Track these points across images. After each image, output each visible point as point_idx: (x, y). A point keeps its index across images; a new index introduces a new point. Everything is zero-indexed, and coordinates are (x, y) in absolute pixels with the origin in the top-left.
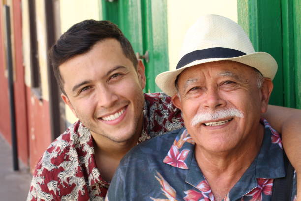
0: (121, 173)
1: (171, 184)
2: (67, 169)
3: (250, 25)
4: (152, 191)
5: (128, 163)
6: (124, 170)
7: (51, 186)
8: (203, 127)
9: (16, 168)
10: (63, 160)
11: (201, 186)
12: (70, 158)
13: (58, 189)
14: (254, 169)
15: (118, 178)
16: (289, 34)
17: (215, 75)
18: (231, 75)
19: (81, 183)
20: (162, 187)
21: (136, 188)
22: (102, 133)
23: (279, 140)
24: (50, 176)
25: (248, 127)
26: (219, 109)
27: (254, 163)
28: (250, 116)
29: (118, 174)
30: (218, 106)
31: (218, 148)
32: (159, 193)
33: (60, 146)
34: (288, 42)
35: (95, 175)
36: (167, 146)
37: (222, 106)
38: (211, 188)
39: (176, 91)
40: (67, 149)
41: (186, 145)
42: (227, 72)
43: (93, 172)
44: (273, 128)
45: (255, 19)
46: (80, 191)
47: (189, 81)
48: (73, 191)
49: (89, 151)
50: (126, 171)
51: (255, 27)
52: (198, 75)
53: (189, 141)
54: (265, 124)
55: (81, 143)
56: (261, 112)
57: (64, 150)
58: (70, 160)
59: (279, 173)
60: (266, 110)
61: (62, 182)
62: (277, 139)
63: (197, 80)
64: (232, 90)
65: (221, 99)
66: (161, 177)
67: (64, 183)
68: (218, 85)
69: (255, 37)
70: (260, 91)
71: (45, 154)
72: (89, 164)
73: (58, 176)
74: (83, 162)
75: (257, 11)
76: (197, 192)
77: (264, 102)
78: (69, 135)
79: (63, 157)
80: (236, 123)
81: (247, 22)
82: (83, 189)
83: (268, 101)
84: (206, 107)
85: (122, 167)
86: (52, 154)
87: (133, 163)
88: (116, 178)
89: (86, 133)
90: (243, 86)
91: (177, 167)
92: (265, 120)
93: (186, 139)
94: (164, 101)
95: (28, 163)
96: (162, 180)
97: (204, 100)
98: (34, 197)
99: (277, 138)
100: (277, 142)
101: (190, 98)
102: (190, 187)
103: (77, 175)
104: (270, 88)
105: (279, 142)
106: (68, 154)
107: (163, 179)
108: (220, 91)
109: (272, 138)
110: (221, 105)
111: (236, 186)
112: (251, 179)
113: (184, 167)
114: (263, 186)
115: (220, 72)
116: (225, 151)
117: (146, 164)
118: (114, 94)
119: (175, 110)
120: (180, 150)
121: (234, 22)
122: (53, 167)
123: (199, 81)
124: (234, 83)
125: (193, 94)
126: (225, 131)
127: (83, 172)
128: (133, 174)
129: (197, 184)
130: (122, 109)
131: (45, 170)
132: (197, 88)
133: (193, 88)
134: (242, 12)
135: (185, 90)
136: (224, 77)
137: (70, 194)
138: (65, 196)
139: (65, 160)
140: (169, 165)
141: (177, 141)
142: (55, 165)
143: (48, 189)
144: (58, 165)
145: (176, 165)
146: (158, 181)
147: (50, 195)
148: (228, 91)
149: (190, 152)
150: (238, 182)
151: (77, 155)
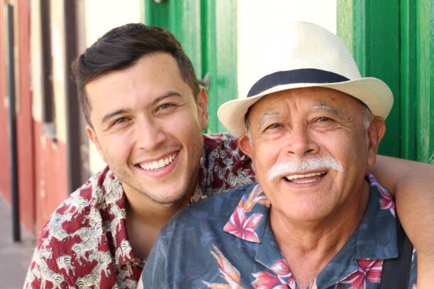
0: (162, 246)
1: (233, 262)
2: (85, 239)
4: (205, 273)
5: (172, 232)
6: (166, 241)
7: (63, 263)
8: (284, 184)
9: (17, 237)
10: (81, 226)
11: (277, 267)
12: (90, 224)
13: (72, 268)
15: (157, 253)
17: (305, 107)
18: (328, 108)
19: (105, 260)
20: (219, 267)
21: (183, 268)
23: (390, 204)
24: (61, 248)
26: (309, 156)
27: (354, 236)
28: (352, 169)
29: (158, 247)
30: (307, 152)
32: (216, 276)
33: (77, 206)
35: (125, 249)
36: (230, 207)
37: (314, 152)
38: (292, 270)
39: (246, 129)
40: (87, 210)
41: (257, 208)
42: (323, 103)
43: (122, 245)
44: (383, 187)
46: (103, 271)
47: (266, 114)
48: (94, 271)
49: (119, 215)
50: (170, 243)
52: (279, 107)
53: (262, 203)
54: (371, 180)
55: (107, 203)
56: (367, 164)
57: (82, 211)
58: (90, 226)
59: (389, 251)
60: (375, 161)
61: (78, 257)
62: (389, 203)
63: (278, 113)
64: (328, 131)
65: (312, 142)
66: (219, 252)
67: (81, 259)
68: (308, 123)
71: (54, 216)
72: (118, 233)
73: (73, 249)
74: (109, 230)
75: (364, 19)
76: (271, 275)
77: (371, 151)
78: (90, 190)
79: (80, 221)
80: (332, 179)
81: (350, 36)
82: (108, 269)
83: (377, 150)
84: (290, 152)
85: (163, 237)
86: (64, 216)
87: (180, 232)
88: (154, 254)
89: (116, 188)
90: (344, 126)
91: (243, 238)
92: (371, 176)
93: (257, 199)
94: (227, 146)
95: (34, 232)
96: (220, 257)
97: (287, 142)
99: (387, 202)
100: (388, 207)
101: (267, 140)
102: (261, 268)
103: (100, 248)
104: (381, 131)
105: (391, 207)
106: (87, 217)
107: (222, 256)
108: (311, 130)
109: (381, 201)
110: (312, 150)
111: (327, 269)
112: (349, 259)
113: (253, 238)
115: (312, 103)
117: (199, 234)
118: (160, 131)
120: (248, 215)
122: (66, 235)
123: (280, 115)
124: (332, 120)
125: (272, 134)
126: (317, 191)
127: (109, 244)
128: (178, 247)
130: (171, 154)
131: (54, 240)
132: (277, 125)
133: (271, 125)
134: (343, 20)
135: (260, 128)
136: (317, 110)
137: (89, 275)
138: (82, 277)
139: (83, 226)
140: (233, 235)
141: (244, 202)
142: (68, 233)
143: (57, 267)
144: (73, 232)
145: (242, 235)
146: (214, 258)
147: (59, 276)
148: (322, 132)
149: (262, 218)
150: (330, 262)
151: (100, 220)
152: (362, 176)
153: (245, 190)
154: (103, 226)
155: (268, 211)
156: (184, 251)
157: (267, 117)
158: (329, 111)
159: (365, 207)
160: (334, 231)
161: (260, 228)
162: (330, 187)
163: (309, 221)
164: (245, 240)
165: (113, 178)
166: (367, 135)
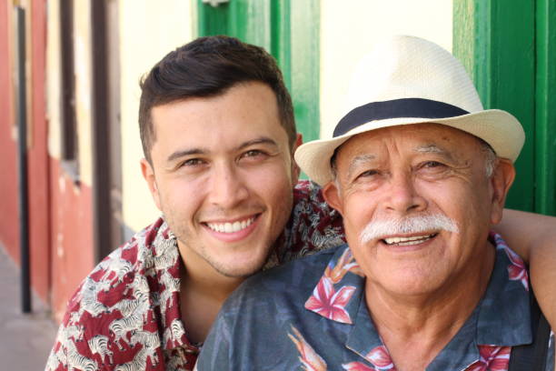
0: (225, 325)
1: (317, 349)
2: (127, 315)
3: (477, 57)
4: (281, 362)
5: (238, 308)
6: (230, 320)
7: (97, 346)
8: (381, 247)
9: (27, 307)
10: (122, 298)
11: (375, 356)
12: (134, 295)
13: (109, 353)
14: (474, 328)
15: (218, 334)
16: (549, 76)
18: (439, 150)
19: (151, 343)
20: (300, 355)
21: (252, 356)
22: (200, 252)
23: (522, 274)
24: (95, 326)
25: (467, 250)
26: (413, 214)
27: (474, 316)
28: (470, 230)
29: (219, 328)
30: (411, 208)
31: (410, 288)
32: (295, 367)
33: (117, 270)
34: (546, 91)
36: (313, 278)
37: (419, 208)
38: (394, 360)
39: (333, 177)
40: (130, 277)
41: (348, 278)
42: (431, 144)
43: (173, 327)
44: (512, 249)
45: (486, 46)
46: (149, 358)
47: (358, 158)
48: (137, 357)
49: (171, 286)
50: (235, 322)
51: (485, 61)
52: (375, 149)
53: (354, 271)
54: (497, 242)
55: (157, 268)
56: (491, 222)
57: (124, 279)
58: (133, 298)
59: (520, 335)
60: (501, 217)
61: (117, 339)
62: (520, 272)
63: (373, 157)
64: (438, 179)
65: (418, 196)
66: (300, 336)
67: (121, 341)
68: (412, 169)
69: (485, 81)
70: (490, 181)
71: (87, 283)
73: (111, 327)
74: (157, 304)
75: (489, 30)
76: (367, 366)
77: (496, 204)
79: (121, 291)
80: (444, 241)
81: (471, 52)
82: (155, 354)
83: (503, 202)
84: (389, 208)
85: (226, 315)
86: (100, 283)
87: (249, 308)
88: (214, 336)
89: (169, 250)
90: (459, 173)
91: (331, 318)
92: (497, 236)
93: (348, 267)
94: (314, 198)
95: (49, 300)
96: (301, 342)
97: (385, 195)
98: (61, 364)
99: (518, 271)
100: (518, 278)
101: (359, 191)
102: (353, 357)
103: (145, 328)
104: (509, 177)
105: (522, 277)
106: (130, 286)
107: (303, 340)
108: (417, 180)
109: (510, 270)
110: (417, 206)
111: (439, 358)
112: (468, 345)
113: (343, 318)
114: (491, 359)
115: (417, 144)
116: (421, 294)
117: (273, 311)
118: (243, 186)
119: (332, 213)
120: (336, 287)
121: (445, 51)
122: (102, 309)
123: (377, 159)
124: (444, 165)
125: (366, 183)
126: (424, 256)
127: (157, 323)
128: (247, 328)
129: (367, 352)
130: (250, 217)
131: (87, 315)
132: (372, 173)
133: (365, 173)
134: (461, 32)
135: (350, 176)
136: (424, 153)
137: (130, 363)
138: (121, 365)
139: (124, 297)
140: (316, 314)
141: (331, 270)
142: (105, 306)
143: (90, 352)
144: (111, 305)
145: (328, 315)
146: (293, 343)
147: (92, 363)
148: (430, 181)
149: (355, 291)
150: (443, 350)
151: (148, 290)
152: (485, 236)
153: (333, 254)
154: (150, 298)
155: (362, 282)
156: (254, 334)
157: (359, 162)
158: (439, 153)
159: (489, 277)
160: (447, 307)
161: (352, 304)
162: (443, 252)
163: (415, 294)
164: (333, 321)
165: (166, 237)
166: (490, 184)
